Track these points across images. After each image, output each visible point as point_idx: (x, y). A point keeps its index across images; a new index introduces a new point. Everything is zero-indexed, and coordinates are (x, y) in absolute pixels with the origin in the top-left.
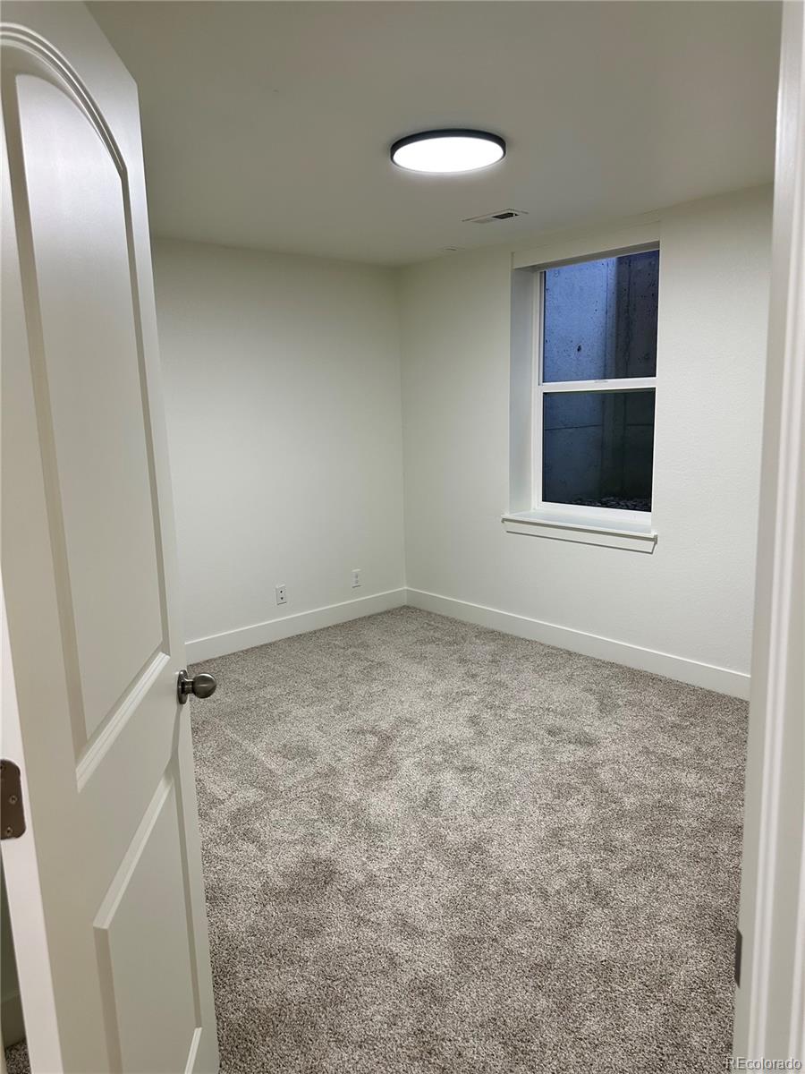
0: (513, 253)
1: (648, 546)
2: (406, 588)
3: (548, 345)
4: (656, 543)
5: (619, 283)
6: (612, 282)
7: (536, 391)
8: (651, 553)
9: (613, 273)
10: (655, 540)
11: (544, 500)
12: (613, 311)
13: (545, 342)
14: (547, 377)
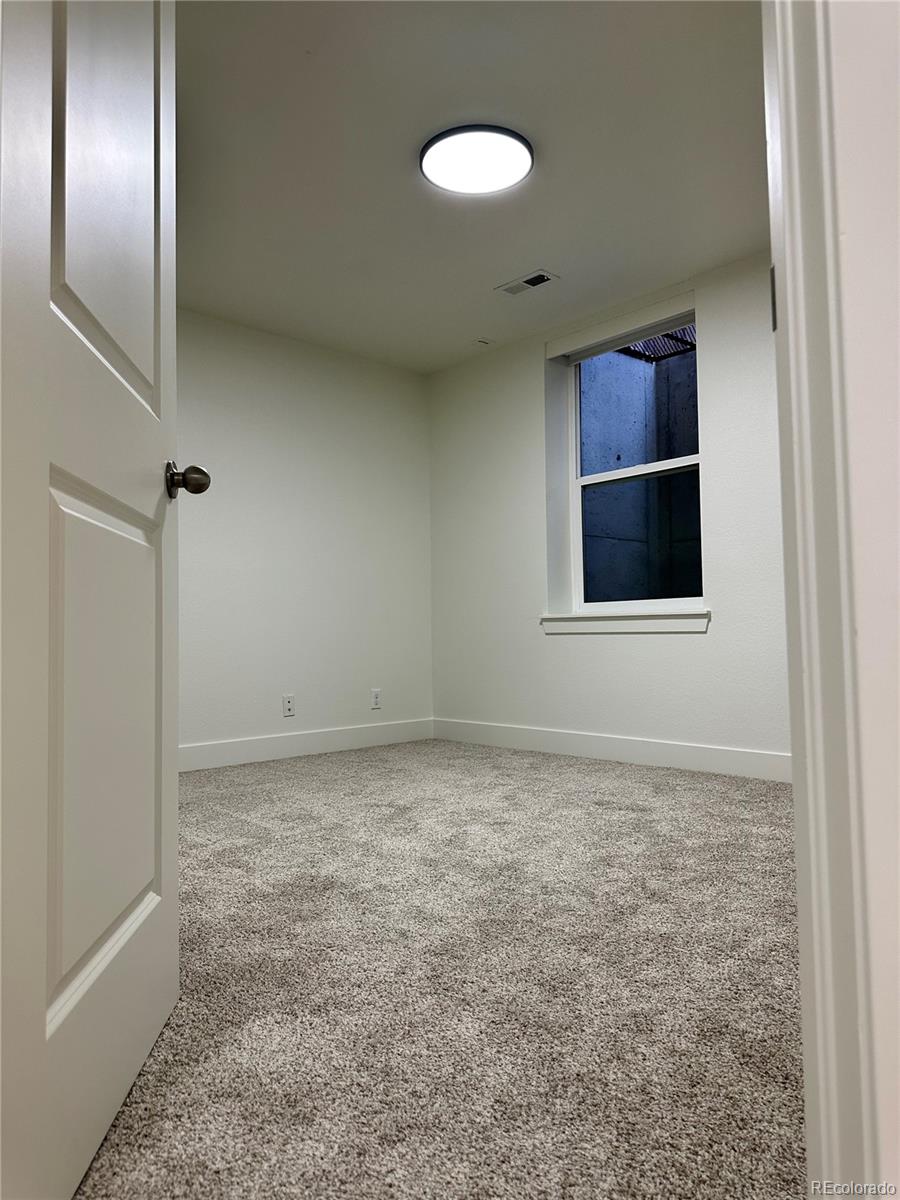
0: (546, 344)
1: (700, 624)
2: (432, 718)
3: (584, 448)
4: (710, 620)
5: (657, 399)
6: (651, 397)
7: (574, 485)
8: (705, 632)
9: (652, 388)
10: (707, 616)
11: (587, 600)
12: (653, 425)
13: (582, 444)
14: (584, 472)
